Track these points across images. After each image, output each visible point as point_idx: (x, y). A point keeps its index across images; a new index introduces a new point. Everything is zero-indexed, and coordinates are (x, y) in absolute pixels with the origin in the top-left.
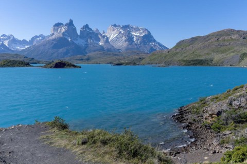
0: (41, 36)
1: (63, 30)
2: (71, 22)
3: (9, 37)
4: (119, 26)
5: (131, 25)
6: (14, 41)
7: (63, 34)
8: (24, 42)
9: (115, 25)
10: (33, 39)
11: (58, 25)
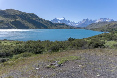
0: (80, 22)
1: (85, 21)
2: (87, 19)
3: (73, 22)
4: (102, 18)
5: (107, 18)
6: (74, 23)
7: (85, 22)
8: (76, 23)
9: (101, 18)
10: (78, 22)
11: (84, 20)
